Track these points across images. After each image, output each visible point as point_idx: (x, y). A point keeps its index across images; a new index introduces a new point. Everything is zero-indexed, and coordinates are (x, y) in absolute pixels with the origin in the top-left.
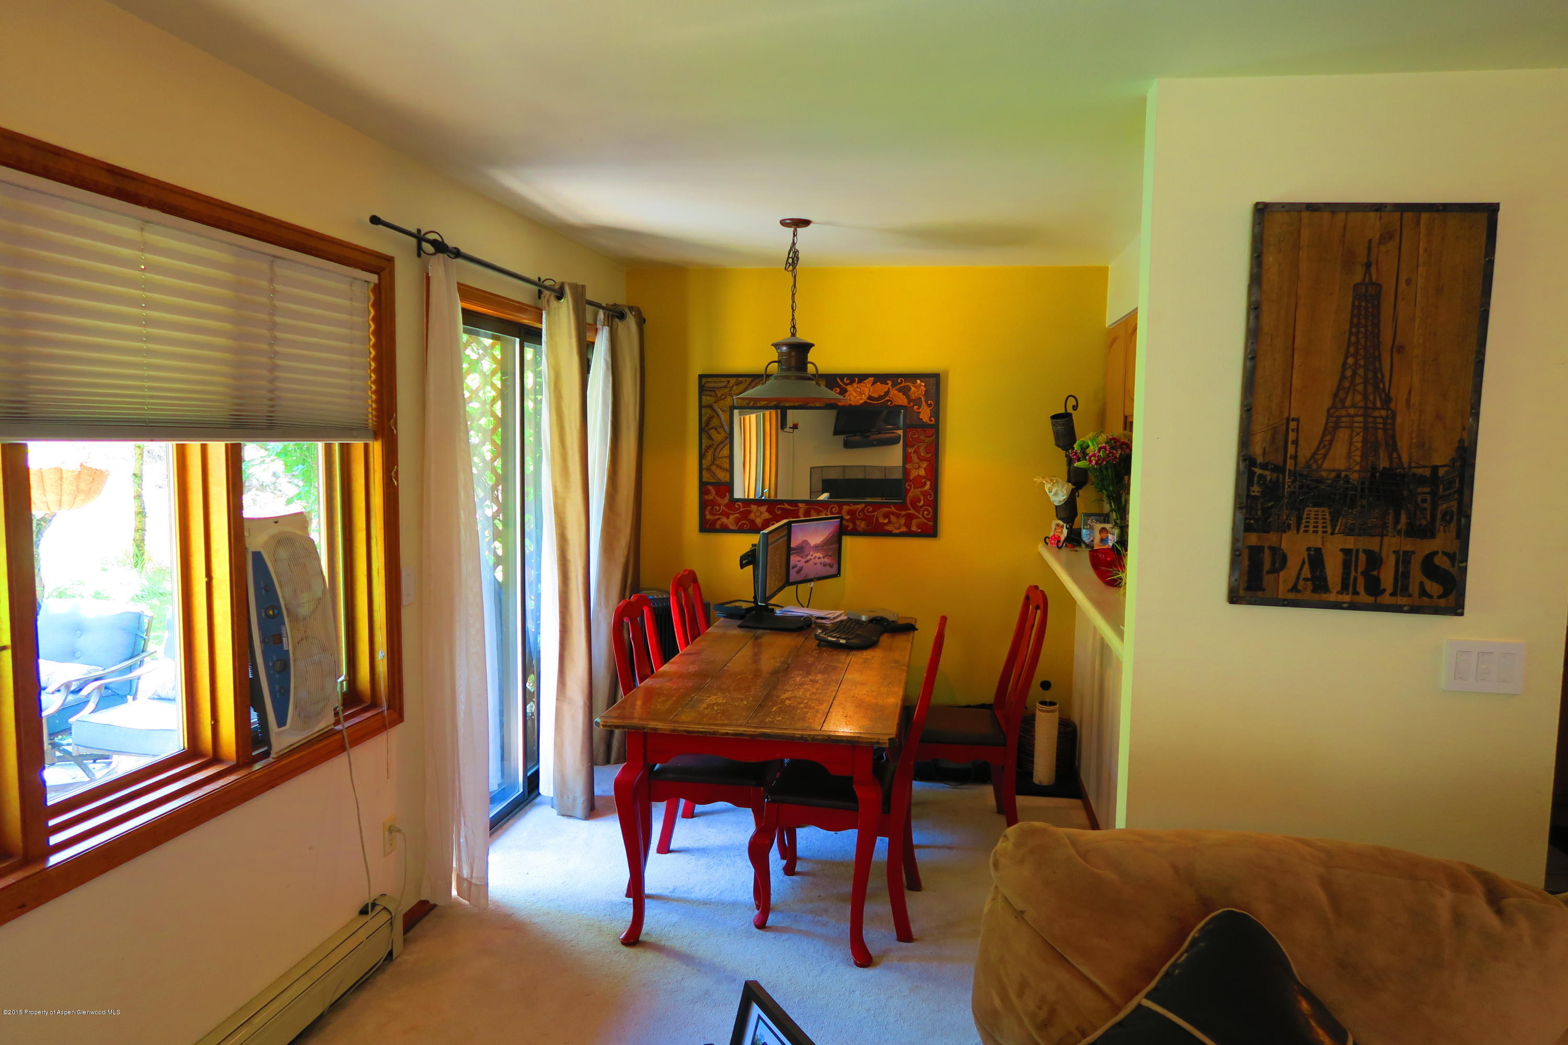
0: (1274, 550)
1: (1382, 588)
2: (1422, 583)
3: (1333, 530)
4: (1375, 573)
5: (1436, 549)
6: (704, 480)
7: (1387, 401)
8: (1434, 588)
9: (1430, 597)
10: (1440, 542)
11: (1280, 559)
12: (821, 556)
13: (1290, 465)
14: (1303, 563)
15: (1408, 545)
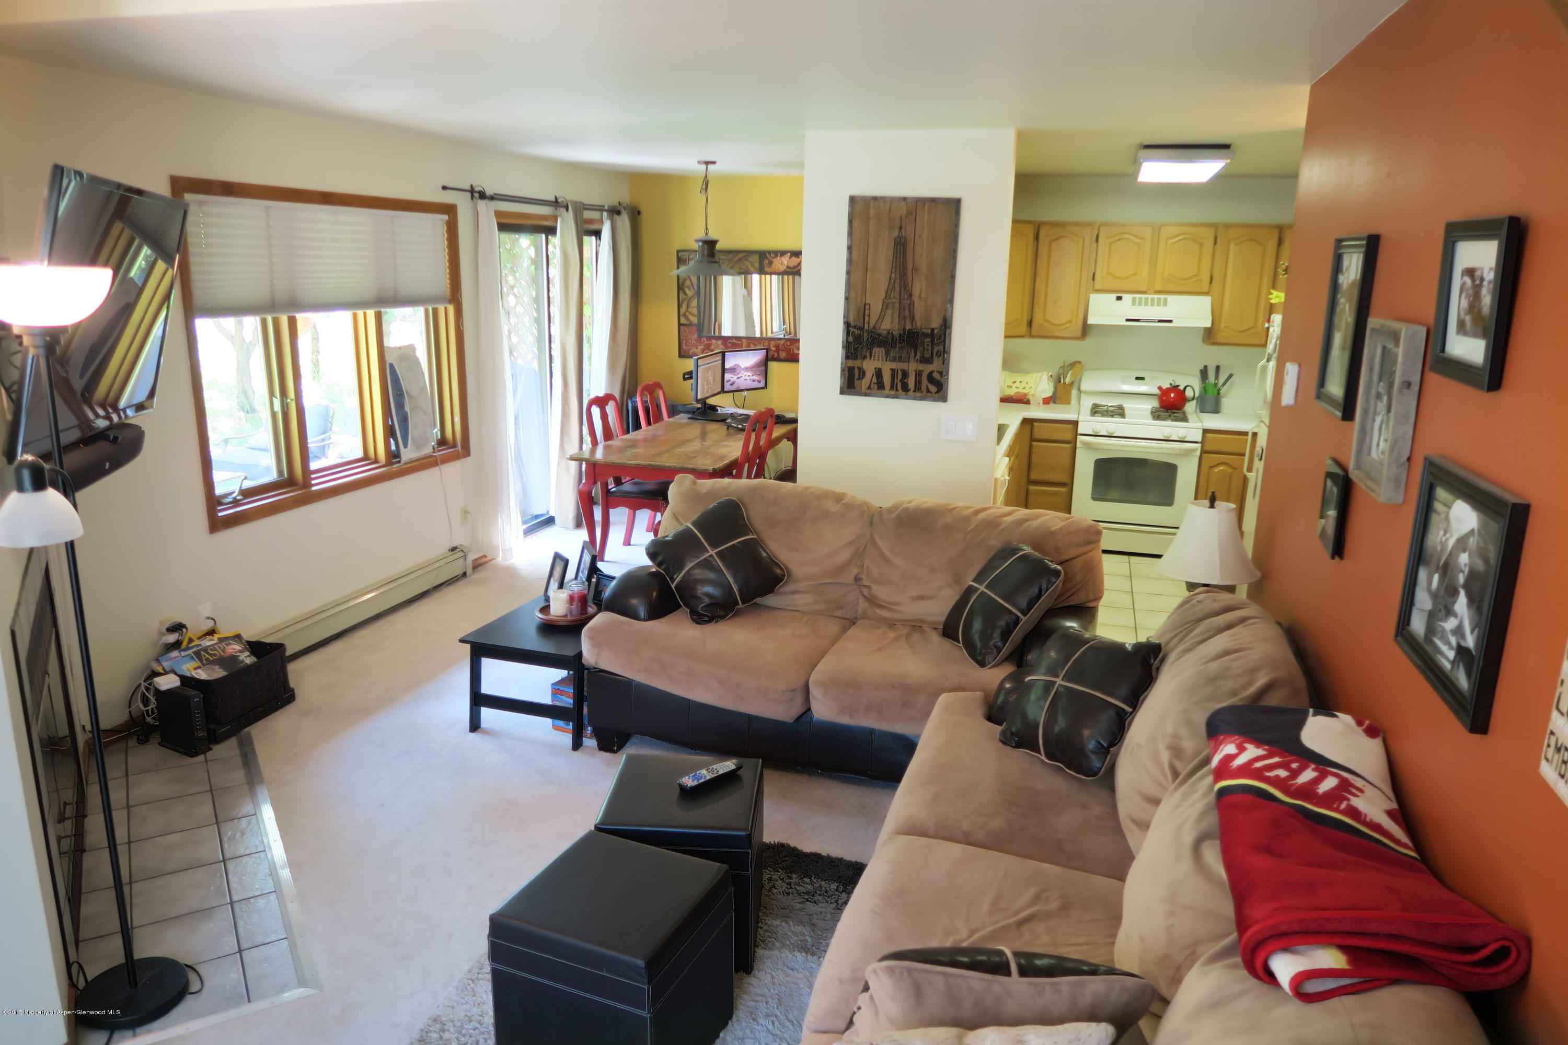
0: (860, 369)
1: (909, 388)
2: (927, 386)
3: (887, 359)
4: (906, 381)
5: (933, 370)
6: (682, 322)
7: (911, 295)
8: (933, 389)
9: (931, 393)
10: (935, 366)
11: (862, 374)
12: (751, 375)
13: (866, 327)
14: (873, 375)
15: (921, 367)
